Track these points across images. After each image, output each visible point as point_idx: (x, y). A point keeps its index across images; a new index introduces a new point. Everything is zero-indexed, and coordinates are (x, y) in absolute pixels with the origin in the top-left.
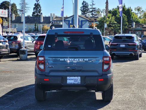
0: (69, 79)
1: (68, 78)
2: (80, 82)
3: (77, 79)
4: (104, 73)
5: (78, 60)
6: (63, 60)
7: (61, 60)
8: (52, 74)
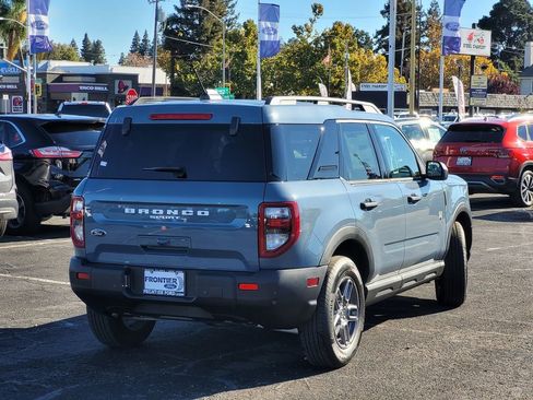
0: (151, 279)
1: (147, 273)
2: (182, 290)
3: (175, 280)
4: (264, 262)
5: (176, 212)
6: (133, 211)
7: (127, 211)
8: (105, 257)
